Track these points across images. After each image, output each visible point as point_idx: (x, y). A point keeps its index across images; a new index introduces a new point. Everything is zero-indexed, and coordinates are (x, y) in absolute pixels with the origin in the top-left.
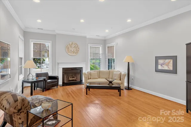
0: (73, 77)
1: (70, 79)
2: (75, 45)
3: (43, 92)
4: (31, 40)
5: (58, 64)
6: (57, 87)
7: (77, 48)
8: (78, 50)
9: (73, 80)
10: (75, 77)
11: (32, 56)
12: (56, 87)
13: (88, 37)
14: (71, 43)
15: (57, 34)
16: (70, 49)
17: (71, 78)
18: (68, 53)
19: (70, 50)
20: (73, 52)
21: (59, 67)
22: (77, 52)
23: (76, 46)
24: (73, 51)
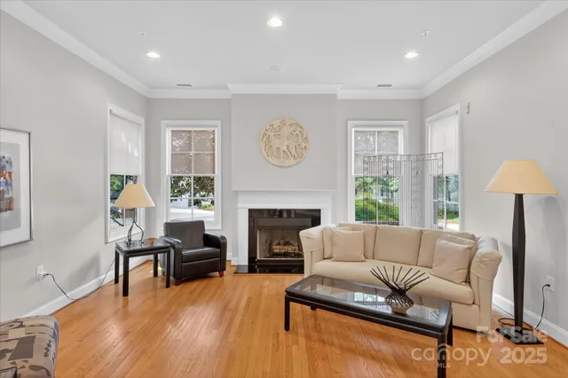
0: (287, 244)
1: (277, 249)
2: (294, 126)
3: (168, 286)
4: (164, 123)
5: (236, 193)
6: (221, 276)
7: (300, 140)
8: (303, 145)
9: (286, 254)
10: (292, 242)
11: (168, 171)
12: (217, 274)
13: (342, 94)
14: (277, 123)
15: (234, 95)
16: (276, 143)
17: (279, 244)
18: (269, 159)
19: (274, 148)
20: (287, 153)
21: (239, 205)
22: (298, 153)
23: (297, 132)
24: (285, 148)
